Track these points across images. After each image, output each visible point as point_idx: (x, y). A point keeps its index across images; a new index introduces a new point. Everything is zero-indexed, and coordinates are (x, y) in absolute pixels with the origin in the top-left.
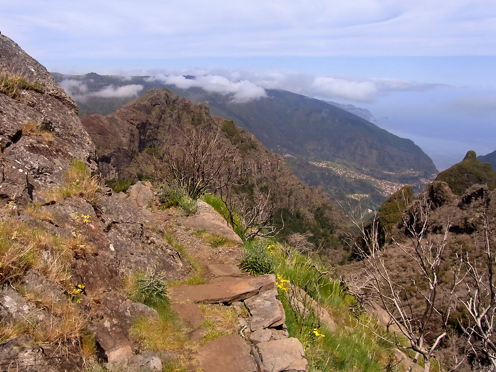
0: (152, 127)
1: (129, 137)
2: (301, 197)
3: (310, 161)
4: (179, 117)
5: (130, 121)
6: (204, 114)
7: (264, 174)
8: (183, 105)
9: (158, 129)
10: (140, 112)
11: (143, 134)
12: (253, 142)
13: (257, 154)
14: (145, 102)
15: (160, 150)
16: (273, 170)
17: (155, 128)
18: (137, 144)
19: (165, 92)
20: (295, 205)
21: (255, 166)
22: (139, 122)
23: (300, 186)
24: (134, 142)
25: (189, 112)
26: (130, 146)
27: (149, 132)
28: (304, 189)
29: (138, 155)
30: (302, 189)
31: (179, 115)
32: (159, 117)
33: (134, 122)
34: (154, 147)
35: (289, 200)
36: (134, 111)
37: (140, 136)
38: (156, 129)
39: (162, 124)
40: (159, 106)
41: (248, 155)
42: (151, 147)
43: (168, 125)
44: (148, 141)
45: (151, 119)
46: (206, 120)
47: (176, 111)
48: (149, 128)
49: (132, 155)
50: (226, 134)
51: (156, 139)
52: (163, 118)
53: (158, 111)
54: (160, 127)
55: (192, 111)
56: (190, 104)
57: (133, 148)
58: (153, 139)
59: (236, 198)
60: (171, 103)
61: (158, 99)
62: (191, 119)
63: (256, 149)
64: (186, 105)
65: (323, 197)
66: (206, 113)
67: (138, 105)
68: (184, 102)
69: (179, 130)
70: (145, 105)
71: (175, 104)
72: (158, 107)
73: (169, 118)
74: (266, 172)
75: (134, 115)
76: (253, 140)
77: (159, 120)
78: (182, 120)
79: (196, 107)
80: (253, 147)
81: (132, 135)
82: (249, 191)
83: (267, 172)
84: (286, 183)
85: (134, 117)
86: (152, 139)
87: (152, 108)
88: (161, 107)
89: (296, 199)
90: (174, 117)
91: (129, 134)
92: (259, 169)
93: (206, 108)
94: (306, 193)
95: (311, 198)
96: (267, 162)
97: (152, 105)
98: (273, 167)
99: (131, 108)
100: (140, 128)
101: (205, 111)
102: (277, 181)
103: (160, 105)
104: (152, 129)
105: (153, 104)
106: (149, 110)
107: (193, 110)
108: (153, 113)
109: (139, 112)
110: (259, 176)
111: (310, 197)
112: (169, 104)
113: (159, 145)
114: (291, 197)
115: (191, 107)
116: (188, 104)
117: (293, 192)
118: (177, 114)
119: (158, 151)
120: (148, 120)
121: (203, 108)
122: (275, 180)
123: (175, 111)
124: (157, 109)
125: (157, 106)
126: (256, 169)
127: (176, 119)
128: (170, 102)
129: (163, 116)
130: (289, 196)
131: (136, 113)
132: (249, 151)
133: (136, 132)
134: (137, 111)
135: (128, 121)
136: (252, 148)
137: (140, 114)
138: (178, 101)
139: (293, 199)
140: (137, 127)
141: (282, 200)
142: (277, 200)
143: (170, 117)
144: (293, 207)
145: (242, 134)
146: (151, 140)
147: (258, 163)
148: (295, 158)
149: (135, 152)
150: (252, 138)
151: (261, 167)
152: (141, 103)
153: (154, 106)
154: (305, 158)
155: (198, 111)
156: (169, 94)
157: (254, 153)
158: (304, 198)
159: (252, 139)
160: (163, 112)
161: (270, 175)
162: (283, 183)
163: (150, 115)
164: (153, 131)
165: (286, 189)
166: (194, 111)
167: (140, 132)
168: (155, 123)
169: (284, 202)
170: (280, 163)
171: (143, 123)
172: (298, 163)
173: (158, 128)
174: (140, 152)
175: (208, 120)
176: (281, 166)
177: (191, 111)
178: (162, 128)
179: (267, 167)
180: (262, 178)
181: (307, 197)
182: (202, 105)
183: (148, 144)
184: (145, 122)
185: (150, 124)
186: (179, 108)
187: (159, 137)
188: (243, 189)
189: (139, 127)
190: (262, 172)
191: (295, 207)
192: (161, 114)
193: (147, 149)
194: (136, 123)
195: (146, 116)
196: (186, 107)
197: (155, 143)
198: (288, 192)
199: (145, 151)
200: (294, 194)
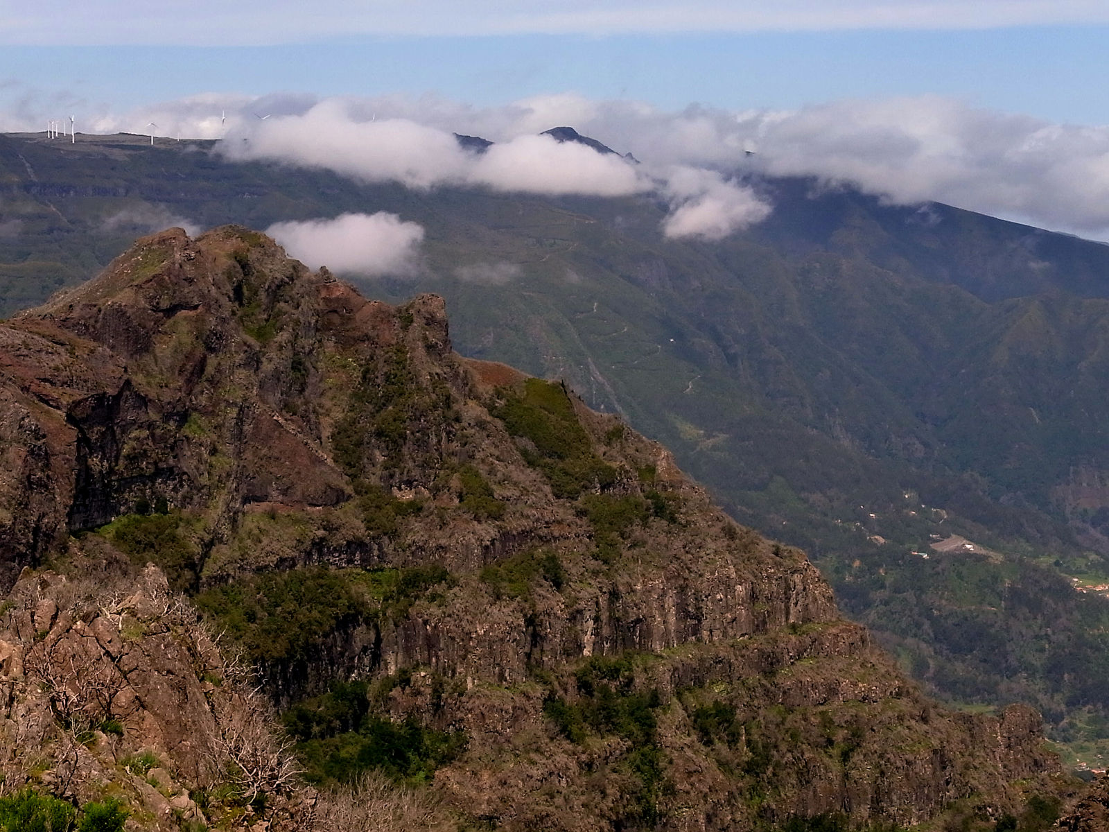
0: (153, 415)
1: (19, 462)
2: (909, 763)
3: (1079, 573)
4: (297, 365)
5: (33, 387)
6: (421, 351)
7: (716, 642)
8: (322, 306)
9: (179, 427)
10: (93, 344)
11: (102, 448)
12: (665, 488)
13: (678, 544)
14: (124, 297)
15: (188, 522)
16: (760, 626)
17: (167, 418)
18: (62, 496)
19: (233, 244)
20: (876, 801)
21: (670, 602)
22: (78, 395)
23: (904, 704)
24: (46, 486)
25: (347, 343)
26: (24, 505)
27: (137, 439)
28: (924, 720)
29: (64, 549)
30: (913, 722)
31: (296, 354)
32: (189, 367)
33: (54, 393)
34: (162, 507)
35: (846, 776)
36: (63, 338)
37: (82, 459)
38: (172, 425)
39: (203, 400)
40: (192, 313)
41: (636, 552)
42: (143, 508)
43: (235, 404)
44: (126, 483)
45: (148, 374)
46: (425, 379)
47: (283, 337)
48: (134, 422)
49: (33, 547)
50: (531, 447)
51: (170, 473)
52: (210, 369)
53: (187, 340)
54: (195, 415)
55: (366, 338)
56: (355, 300)
57: (44, 515)
58: (158, 472)
59: (561, 759)
60: (263, 295)
61: (190, 281)
62: (357, 374)
63: (673, 520)
64: (334, 305)
65: (1036, 762)
66: (430, 348)
67: (88, 312)
68: (324, 294)
69: (291, 428)
70: (120, 312)
71: (282, 304)
72: (185, 318)
73: (241, 374)
74: (725, 634)
75: (57, 361)
76: (666, 477)
77: (189, 381)
78: (311, 380)
79: (383, 316)
80: (660, 510)
81: (40, 455)
82: (635, 728)
83: (731, 632)
84: (832, 691)
85: (56, 369)
86: (151, 470)
87: (157, 322)
88: (200, 320)
89: (882, 773)
90: (267, 367)
91: (23, 451)
92: (692, 618)
93: (431, 321)
94: (935, 743)
95: (967, 767)
96: (728, 586)
97: (156, 309)
98: (762, 607)
99: (49, 328)
100: (84, 420)
101: (425, 338)
102: (785, 677)
103: (196, 307)
104: (151, 426)
105: (165, 304)
106: (142, 331)
107: (367, 328)
108: (164, 349)
109: (86, 343)
110: (687, 654)
111: (959, 762)
112: (250, 299)
113: (187, 500)
114: (856, 758)
115: (358, 316)
116: (347, 300)
117: (868, 734)
118: (288, 353)
119: (180, 531)
120: (128, 383)
121: (418, 323)
122: (770, 673)
123: (278, 339)
124: (184, 327)
125: (184, 313)
126: (672, 619)
127: (277, 375)
128: (256, 294)
129: (212, 361)
130: (845, 756)
131: (72, 353)
132: (637, 532)
133: (64, 440)
134: (81, 341)
135: (25, 389)
136: (656, 514)
137: (92, 351)
138: (297, 289)
139: (864, 770)
140: (71, 419)
141: (805, 775)
142: (783, 774)
143: (246, 365)
144: (864, 811)
145: (608, 444)
146: (142, 478)
147: (682, 590)
148: (997, 558)
149: (49, 537)
150: (662, 466)
151: (698, 609)
152: (100, 302)
153: (171, 311)
154: (1052, 560)
155: (390, 334)
156: (253, 255)
157: (662, 538)
158: (924, 769)
159: (659, 470)
160: (212, 343)
161: (746, 647)
162: (814, 687)
163: (148, 359)
164: (158, 432)
165: (827, 722)
166: (372, 333)
167: (83, 441)
168: (167, 396)
169: (819, 785)
170: (800, 587)
171: (101, 398)
172: (1007, 583)
173: (184, 418)
174: (76, 534)
175: (437, 380)
176: (806, 607)
177: (358, 334)
178: (203, 421)
179: (728, 608)
180: (702, 660)
181: (941, 759)
182: (412, 306)
183: (131, 497)
184: (111, 391)
185: (143, 401)
186: (297, 322)
187: (188, 464)
188: (606, 720)
189: (78, 413)
190: (705, 633)
191: (876, 810)
192: (200, 350)
193: (124, 520)
194: (67, 396)
195: (123, 361)
196: (336, 319)
197: (165, 488)
198: (840, 735)
199: (110, 531)
200: (873, 743)
